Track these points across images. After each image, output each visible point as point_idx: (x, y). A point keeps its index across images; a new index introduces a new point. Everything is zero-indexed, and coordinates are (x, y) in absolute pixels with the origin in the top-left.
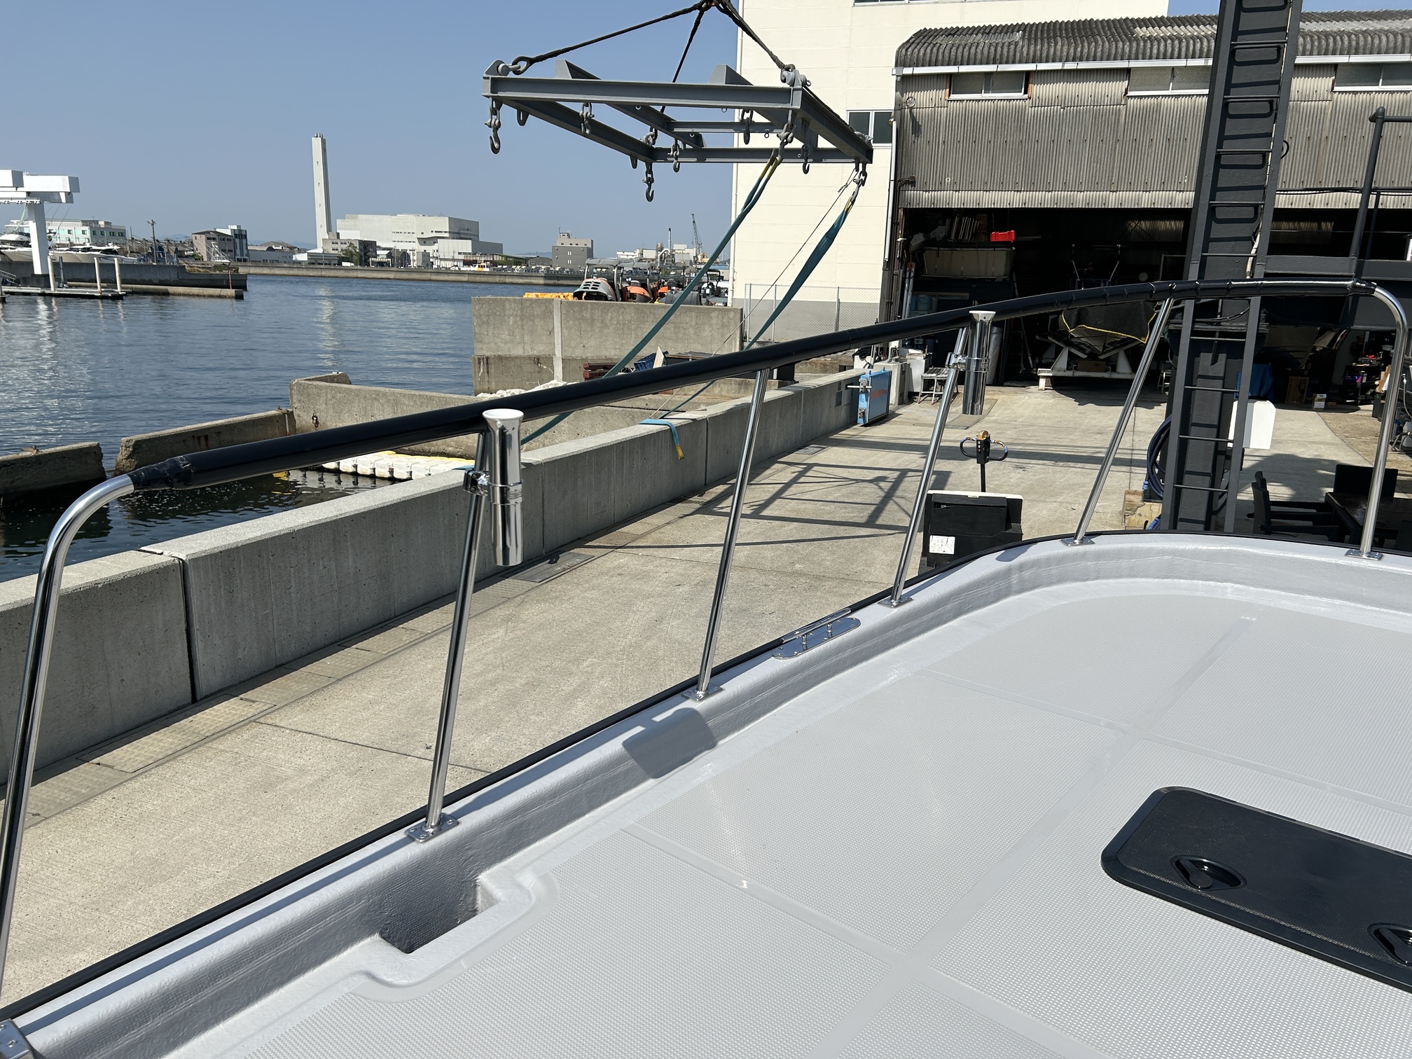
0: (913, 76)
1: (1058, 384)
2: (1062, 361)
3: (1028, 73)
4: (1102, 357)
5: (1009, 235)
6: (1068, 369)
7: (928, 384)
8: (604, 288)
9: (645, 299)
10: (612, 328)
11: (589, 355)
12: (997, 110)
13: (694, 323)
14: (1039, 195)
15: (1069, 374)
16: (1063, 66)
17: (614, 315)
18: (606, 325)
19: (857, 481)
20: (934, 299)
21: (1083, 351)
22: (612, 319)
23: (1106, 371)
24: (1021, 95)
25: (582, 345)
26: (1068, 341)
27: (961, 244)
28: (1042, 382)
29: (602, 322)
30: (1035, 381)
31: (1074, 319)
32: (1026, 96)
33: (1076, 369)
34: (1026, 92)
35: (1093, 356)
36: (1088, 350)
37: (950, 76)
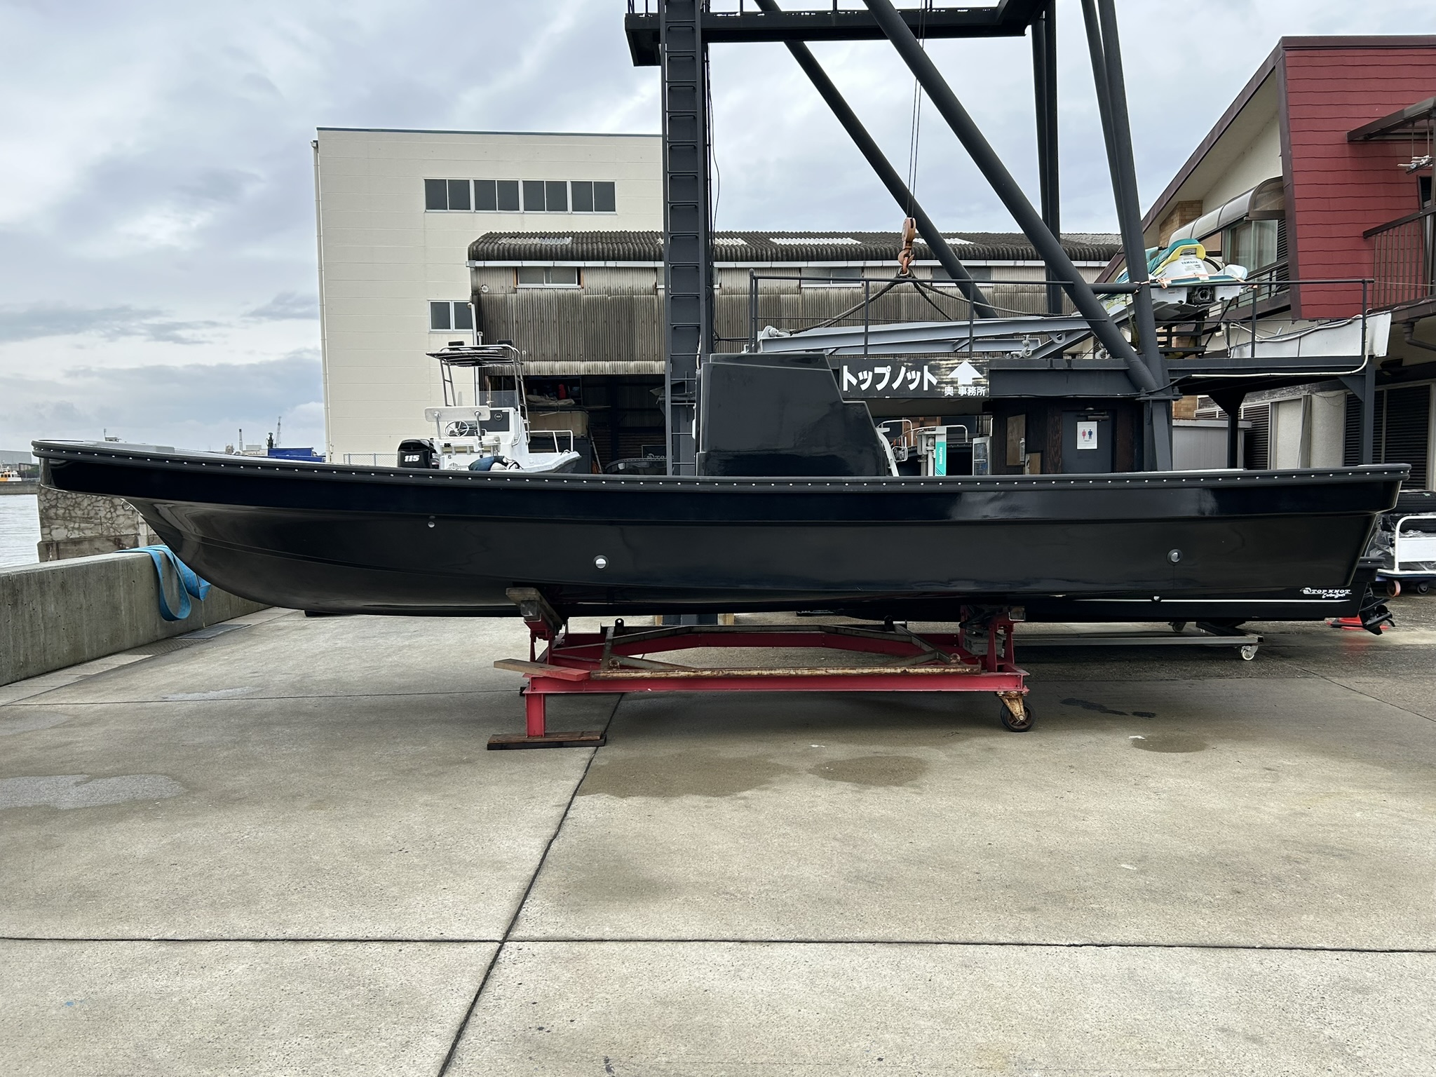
0: (485, 268)
3: (579, 269)
12: (557, 297)
14: (600, 363)
16: (605, 264)
24: (575, 285)
32: (579, 286)
34: (579, 283)
37: (516, 269)
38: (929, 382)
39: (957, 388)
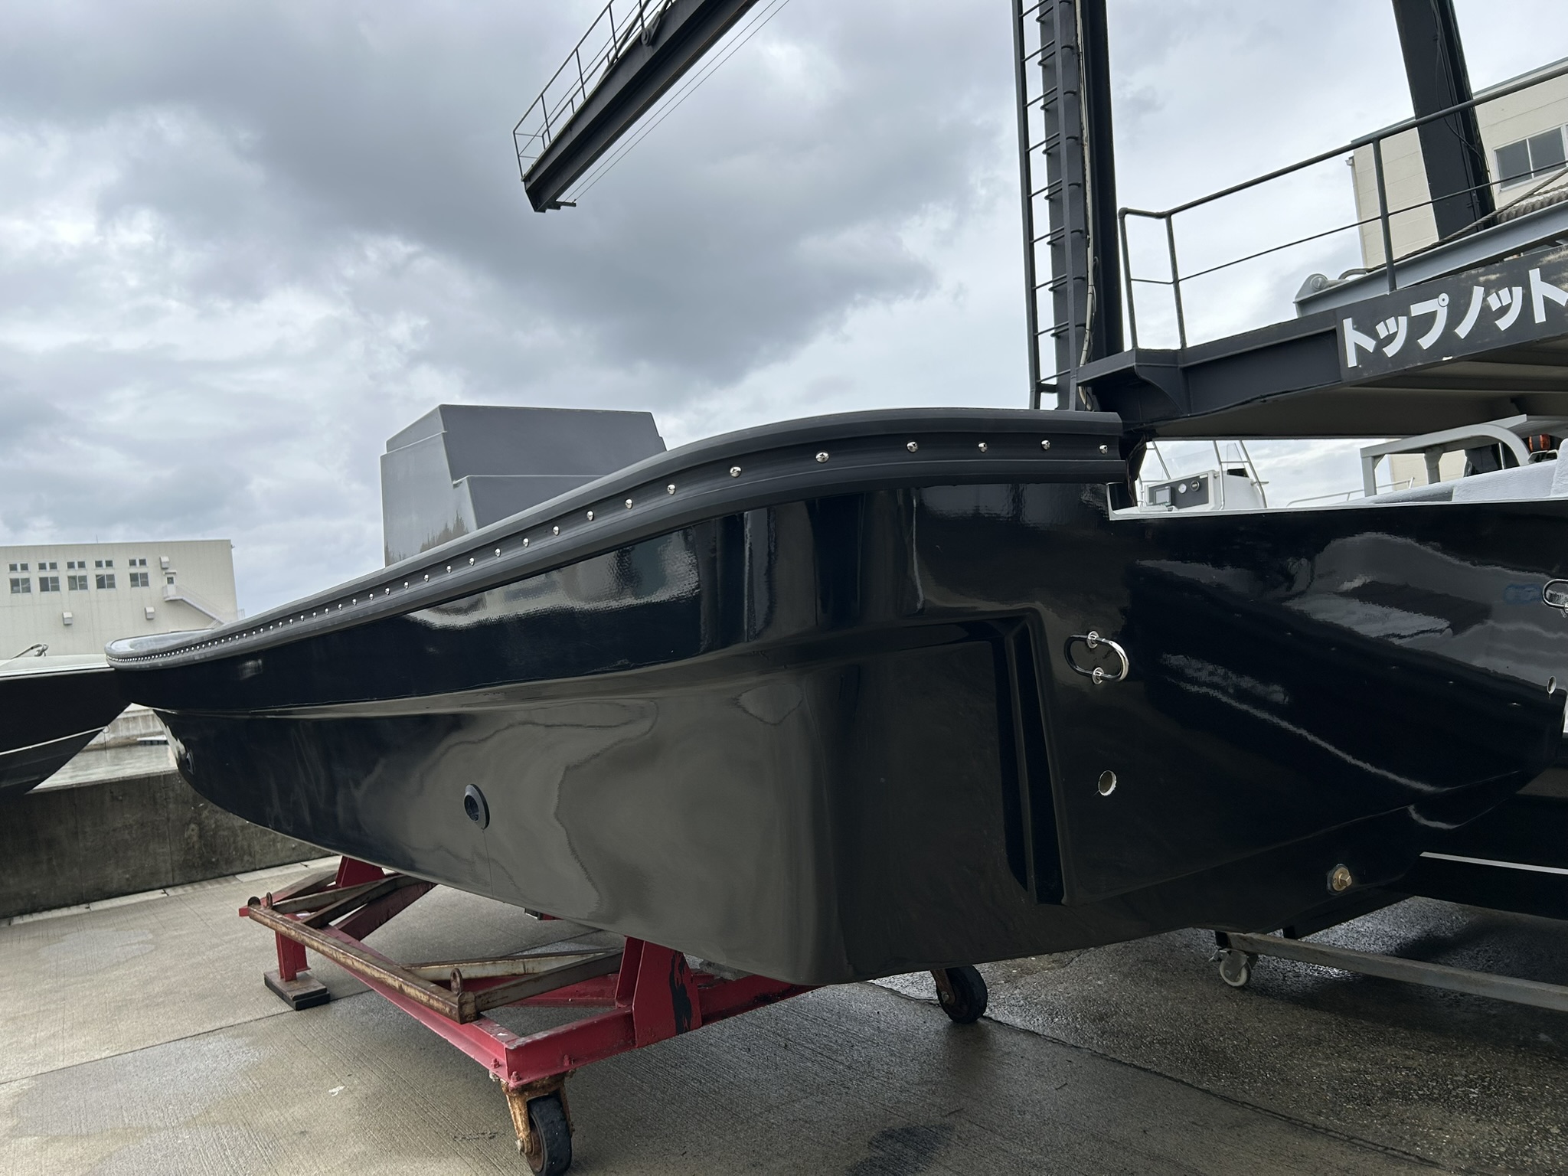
38: (1548, 301)
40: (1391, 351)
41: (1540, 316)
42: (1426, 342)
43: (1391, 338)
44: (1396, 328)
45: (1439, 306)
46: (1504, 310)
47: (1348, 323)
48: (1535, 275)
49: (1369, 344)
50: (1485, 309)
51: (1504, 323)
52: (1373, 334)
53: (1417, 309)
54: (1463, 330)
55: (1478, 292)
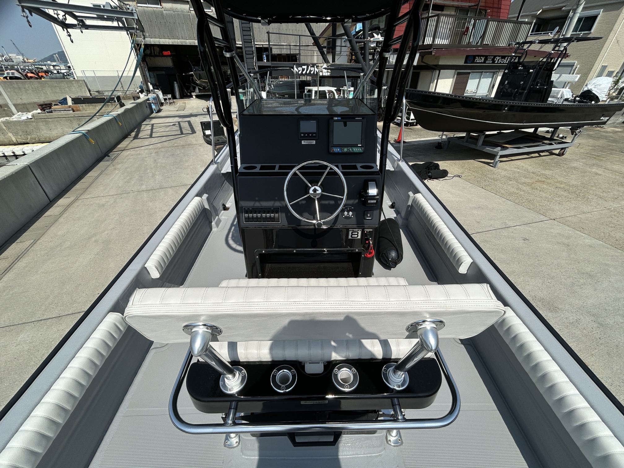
1: (198, 97)
2: (197, 90)
4: (206, 88)
5: (168, 53)
6: (199, 92)
7: (165, 99)
8: (17, 74)
9: (37, 79)
10: (30, 90)
11: (25, 102)
12: (154, 11)
13: (67, 86)
15: (200, 94)
17: (29, 85)
18: (27, 90)
19: (169, 126)
20: (155, 74)
21: (201, 87)
22: (28, 87)
23: (208, 92)
24: (159, 6)
25: (19, 98)
26: (197, 85)
27: (155, 56)
28: (194, 97)
29: (25, 88)
30: (191, 96)
31: (198, 78)
32: (161, 7)
33: (201, 92)
35: (204, 88)
36: (203, 87)
38: (316, 71)
39: (323, 73)
40: (300, 72)
41: (315, 73)
42: (304, 72)
43: (300, 70)
44: (300, 69)
45: (305, 67)
46: (312, 71)
47: (295, 66)
48: (315, 66)
49: (297, 71)
50: (310, 70)
51: (312, 72)
52: (298, 69)
53: (303, 67)
54: (308, 72)
55: (310, 67)
